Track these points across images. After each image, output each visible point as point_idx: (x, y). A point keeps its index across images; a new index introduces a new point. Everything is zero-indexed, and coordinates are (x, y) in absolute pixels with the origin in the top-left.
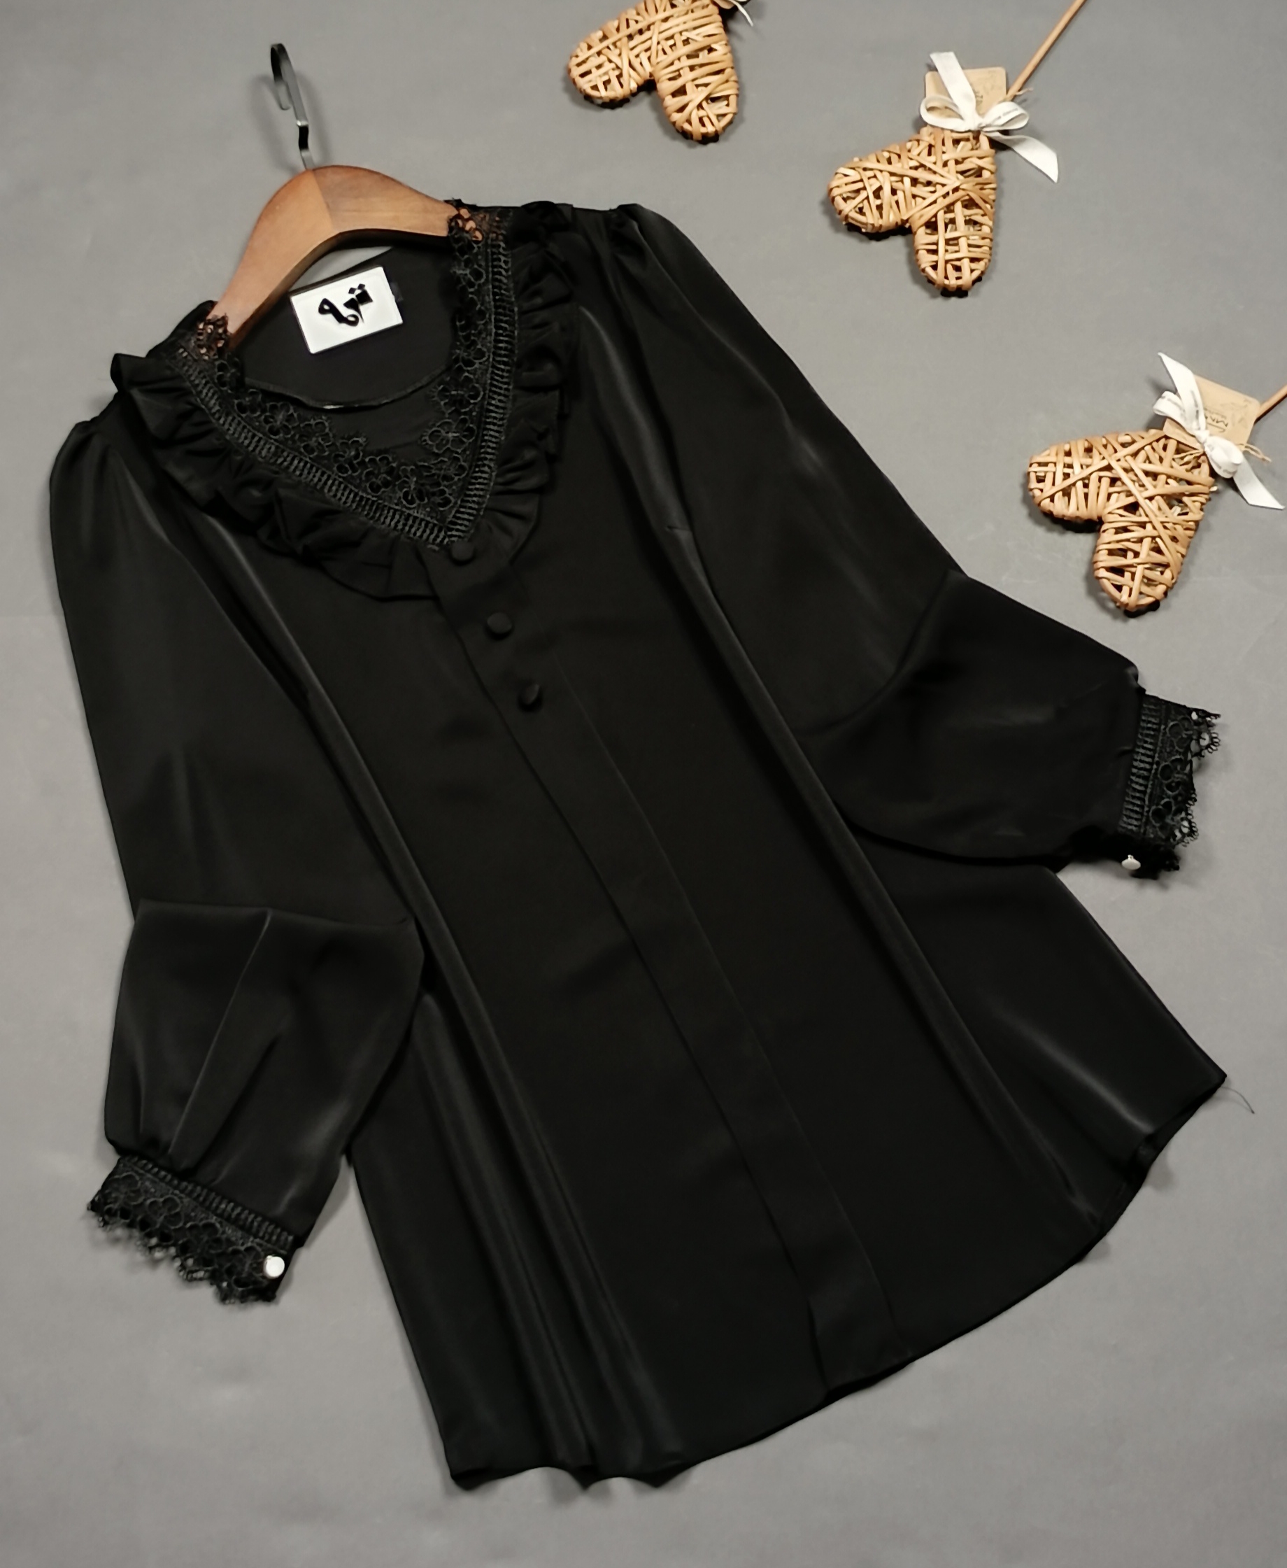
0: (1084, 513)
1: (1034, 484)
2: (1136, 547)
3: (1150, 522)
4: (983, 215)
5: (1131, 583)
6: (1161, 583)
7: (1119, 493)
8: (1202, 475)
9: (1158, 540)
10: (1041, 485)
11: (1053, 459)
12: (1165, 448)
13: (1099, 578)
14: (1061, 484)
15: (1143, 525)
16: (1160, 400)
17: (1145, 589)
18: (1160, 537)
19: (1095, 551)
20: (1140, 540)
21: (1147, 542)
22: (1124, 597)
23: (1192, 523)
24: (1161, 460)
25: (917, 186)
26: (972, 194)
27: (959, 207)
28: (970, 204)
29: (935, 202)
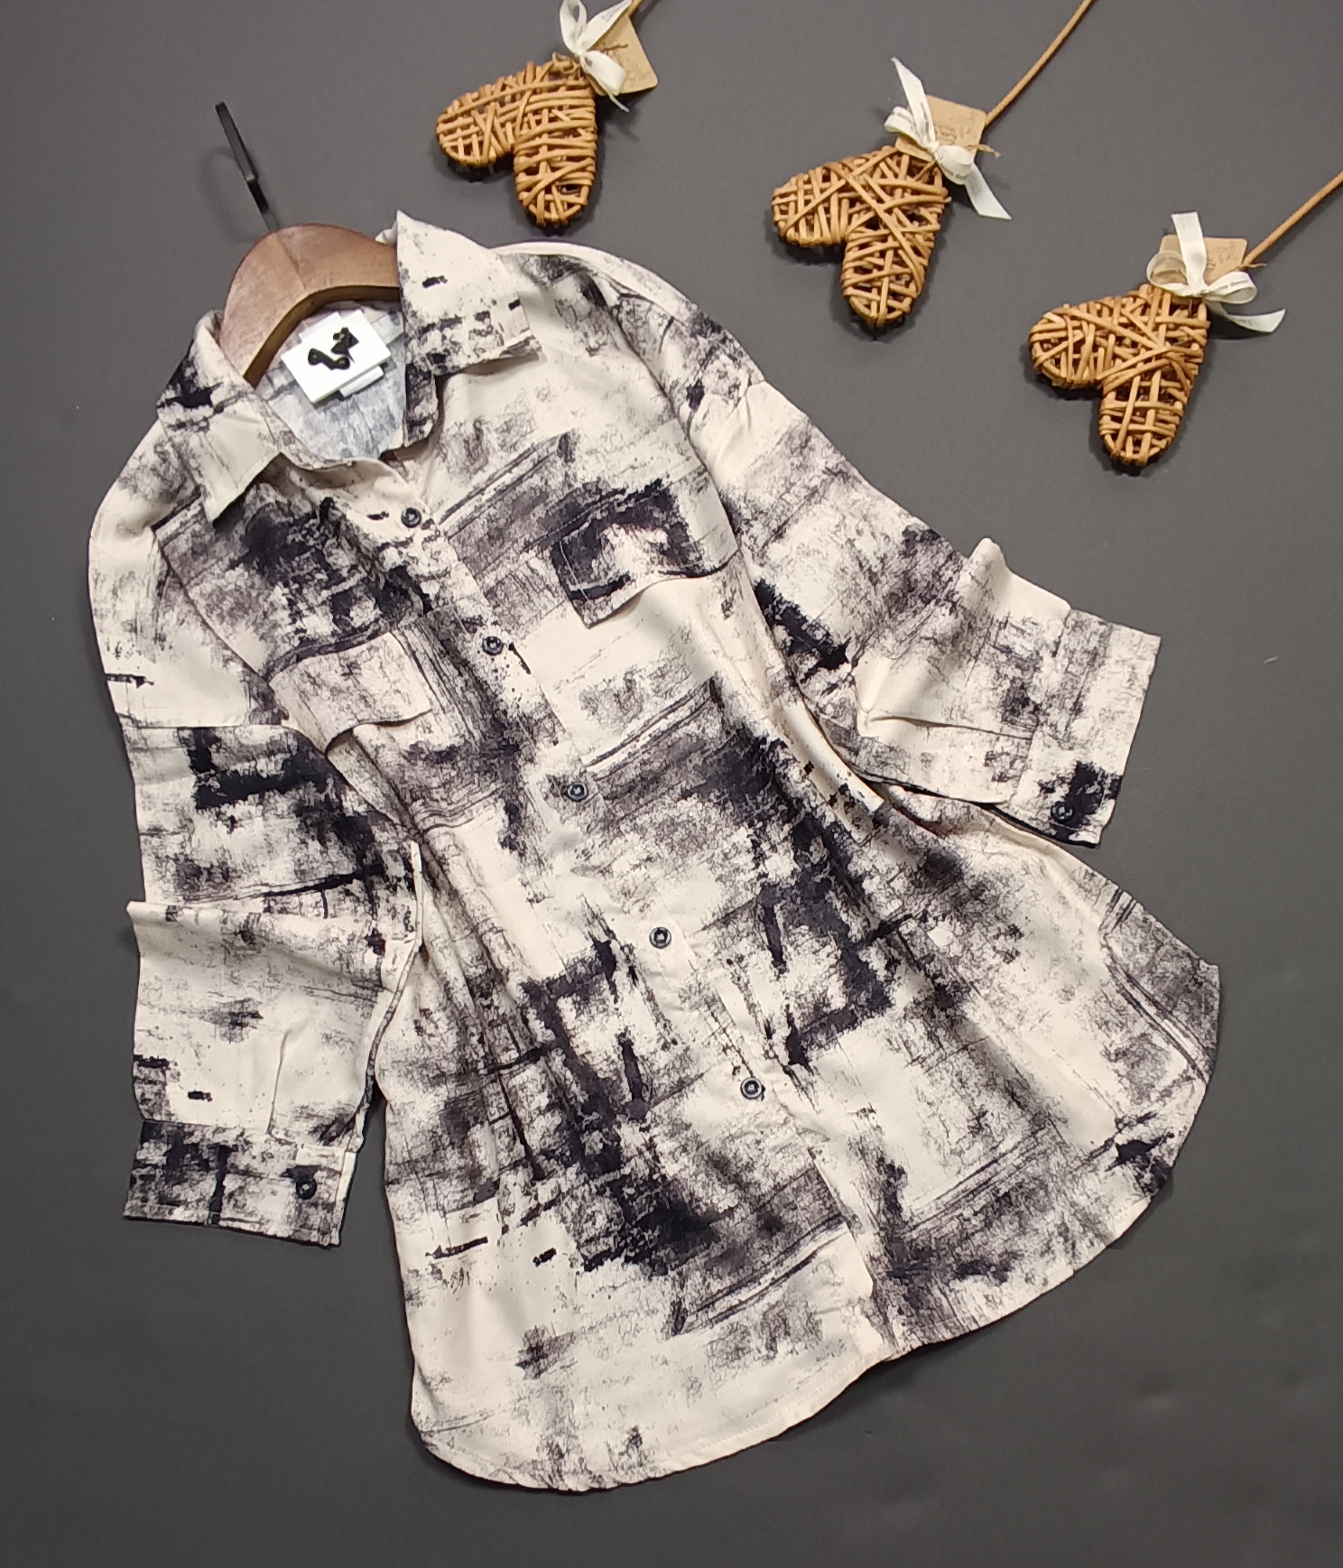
0: (827, 237)
1: (778, 217)
2: (880, 262)
3: (891, 234)
4: (1180, 389)
5: (878, 298)
6: (905, 296)
7: (859, 212)
8: (938, 186)
9: (900, 252)
10: (784, 217)
11: (795, 188)
12: (899, 164)
13: (848, 297)
14: (803, 210)
15: (884, 239)
16: (890, 118)
17: (893, 303)
18: (901, 247)
19: (840, 271)
20: (883, 254)
21: (890, 254)
22: (873, 313)
23: (931, 235)
24: (896, 176)
25: (1120, 345)
26: (1175, 364)
27: (1157, 375)
28: (1169, 375)
29: (1134, 366)
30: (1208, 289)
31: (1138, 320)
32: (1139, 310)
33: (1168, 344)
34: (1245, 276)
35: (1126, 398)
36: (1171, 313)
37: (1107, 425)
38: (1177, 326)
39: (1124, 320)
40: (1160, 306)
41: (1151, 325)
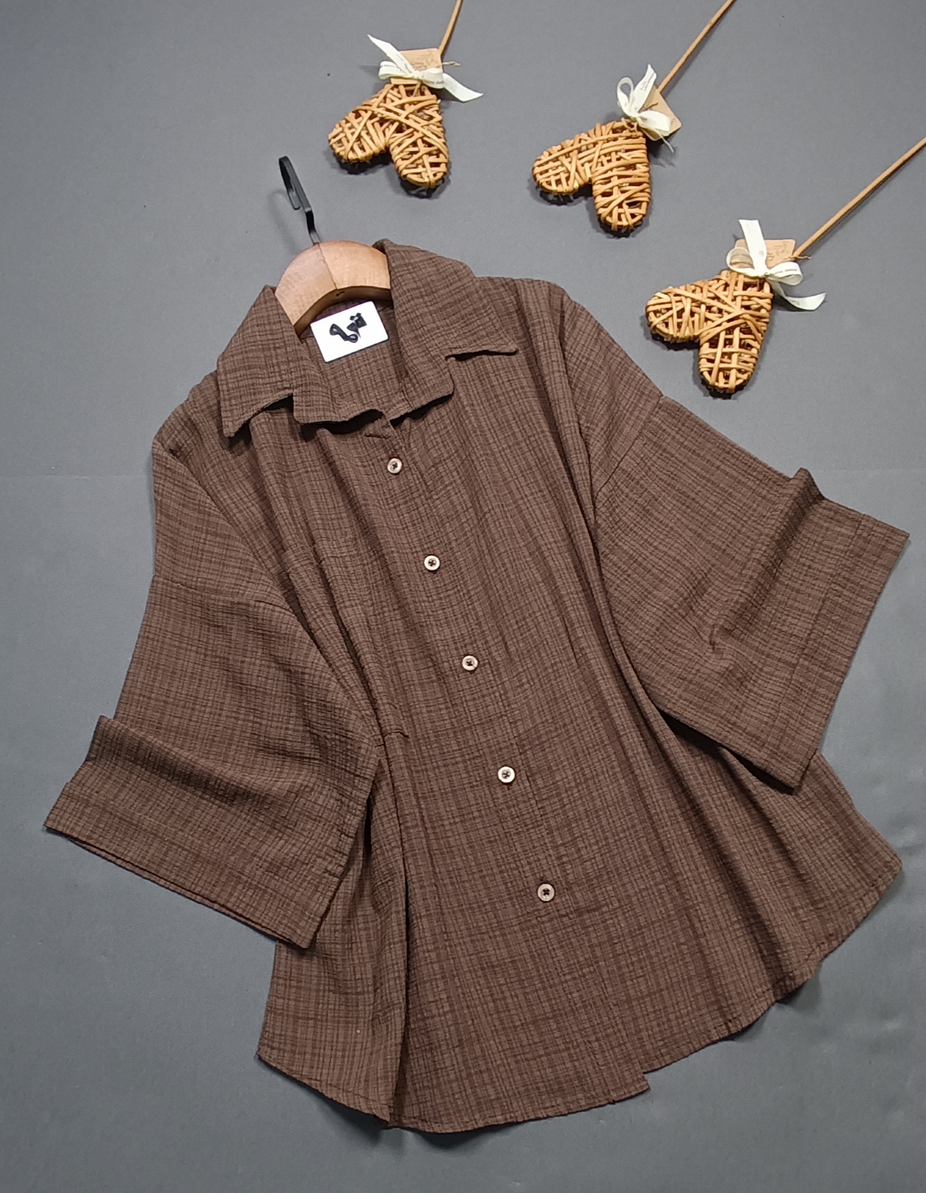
4: (755, 340)
25: (710, 312)
26: (749, 323)
27: (737, 331)
28: (746, 330)
29: (720, 325)
30: (769, 272)
31: (721, 294)
32: (722, 287)
33: (743, 310)
34: (795, 266)
35: (716, 347)
36: (745, 288)
37: (705, 365)
38: (750, 298)
39: (712, 295)
40: (736, 285)
41: (731, 297)
